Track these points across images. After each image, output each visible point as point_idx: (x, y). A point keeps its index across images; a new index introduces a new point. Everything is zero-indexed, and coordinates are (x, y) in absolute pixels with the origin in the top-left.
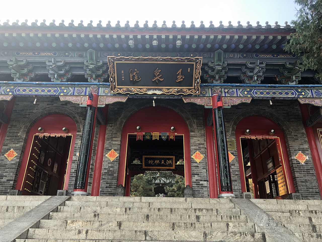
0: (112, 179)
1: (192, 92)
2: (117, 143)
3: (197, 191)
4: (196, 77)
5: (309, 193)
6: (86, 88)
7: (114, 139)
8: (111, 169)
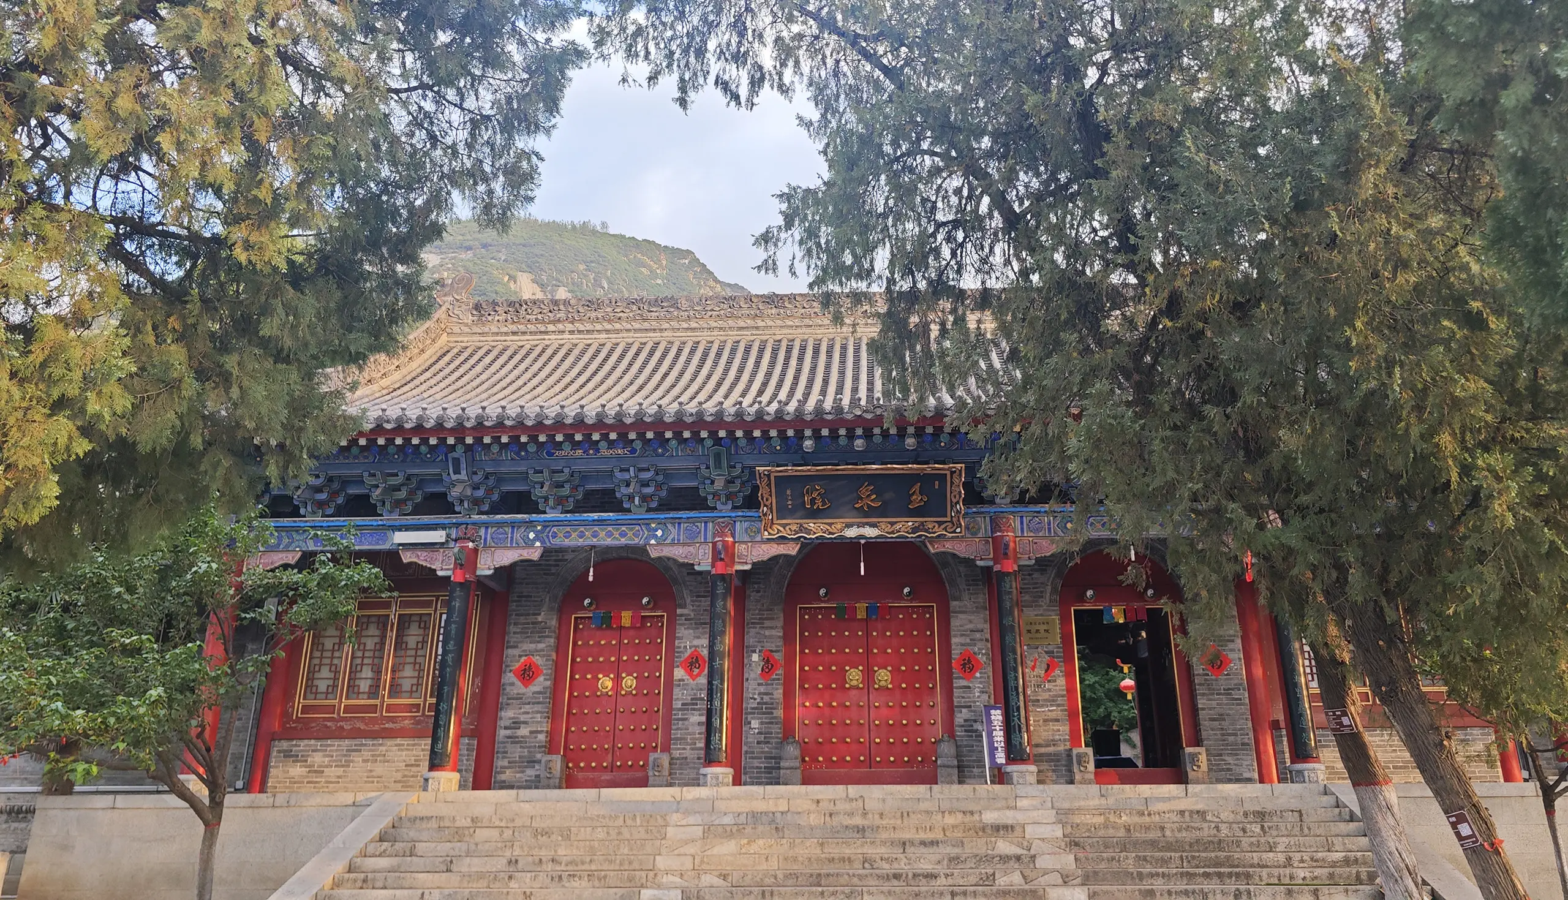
0: (771, 723)
1: (945, 529)
2: (774, 632)
3: (966, 746)
4: (954, 501)
5: (1227, 745)
6: (706, 523)
7: (767, 623)
8: (766, 698)
